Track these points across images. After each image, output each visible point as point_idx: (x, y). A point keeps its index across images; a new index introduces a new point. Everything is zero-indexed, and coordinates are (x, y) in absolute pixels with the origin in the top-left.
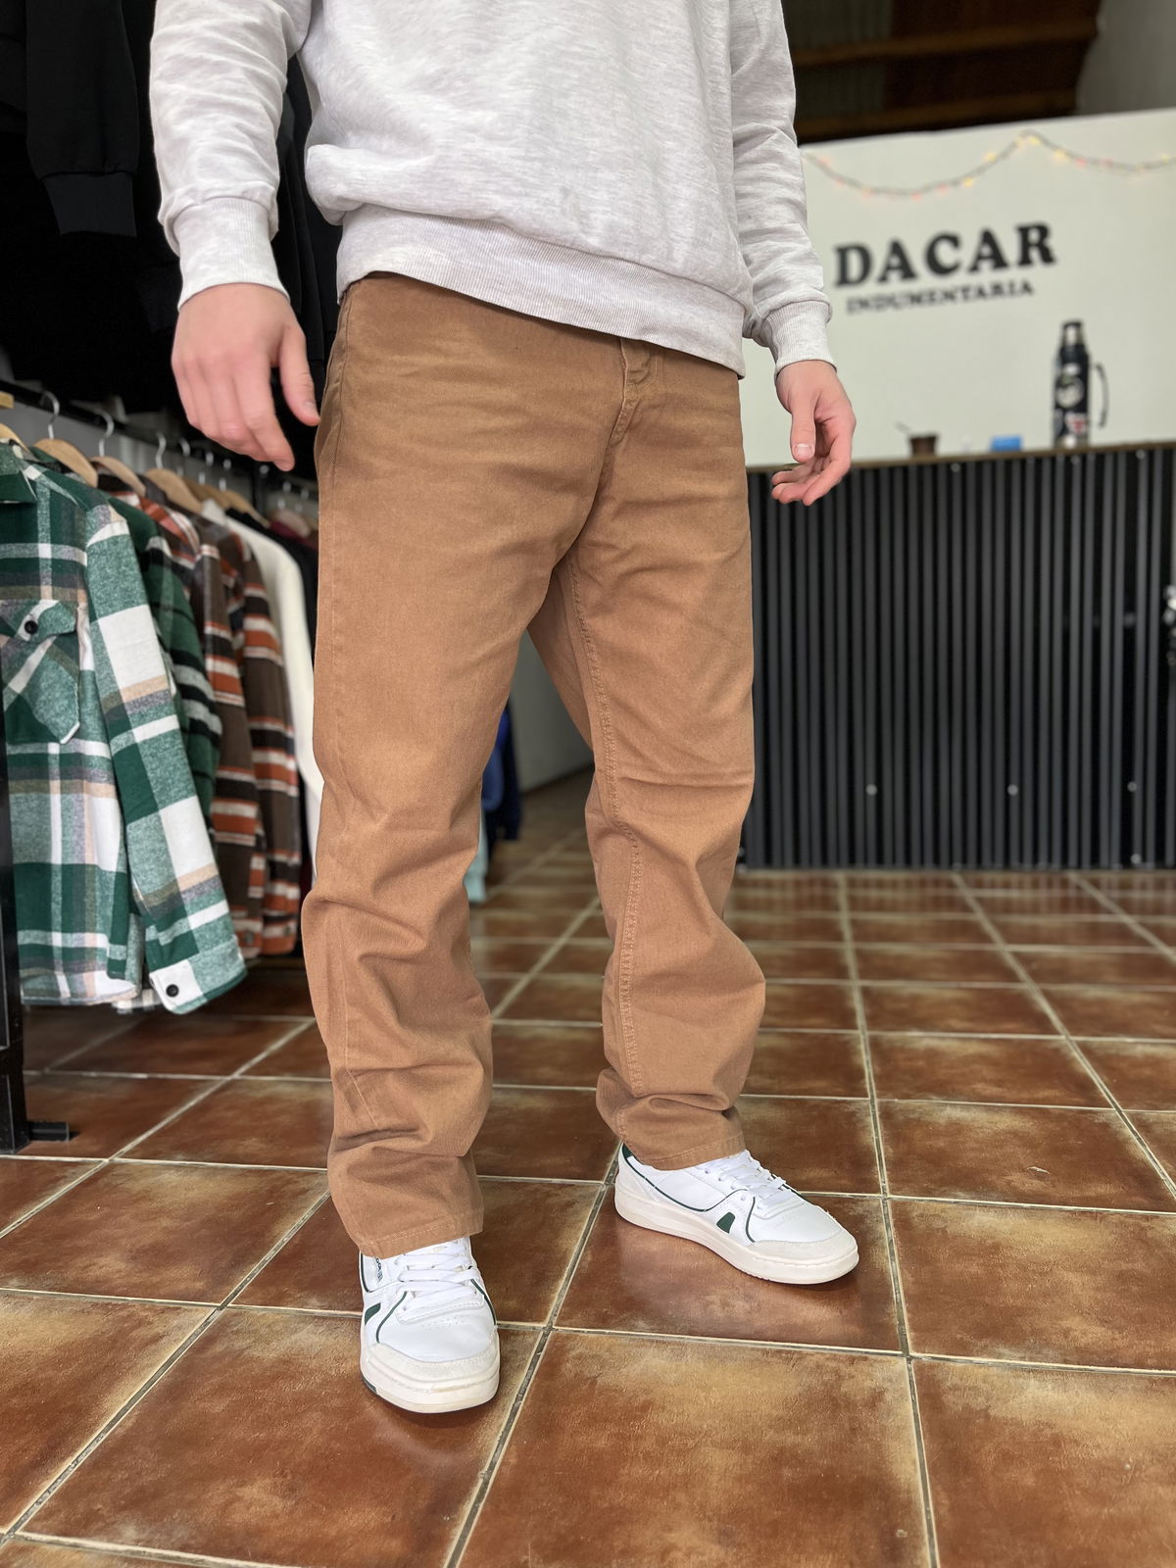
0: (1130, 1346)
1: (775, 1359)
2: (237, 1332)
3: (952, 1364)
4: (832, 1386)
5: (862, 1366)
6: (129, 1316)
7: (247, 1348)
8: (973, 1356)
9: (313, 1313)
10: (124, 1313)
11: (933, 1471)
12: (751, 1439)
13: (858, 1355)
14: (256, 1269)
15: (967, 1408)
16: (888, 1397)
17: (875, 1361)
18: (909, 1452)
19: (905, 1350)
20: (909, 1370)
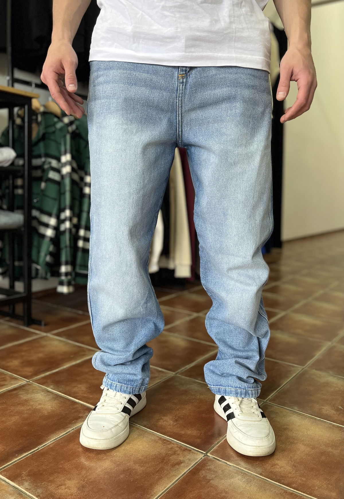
0: (293, 478)
1: (161, 442)
2: (24, 389)
3: (218, 461)
4: (168, 455)
5: (186, 453)
6: (3, 378)
7: (22, 394)
8: (229, 462)
9: (48, 389)
10: (3, 376)
11: (168, 493)
12: (124, 463)
13: (189, 449)
14: (48, 373)
15: (205, 477)
16: (182, 465)
17: (193, 452)
18: (168, 484)
19: (207, 453)
20: (202, 458)
